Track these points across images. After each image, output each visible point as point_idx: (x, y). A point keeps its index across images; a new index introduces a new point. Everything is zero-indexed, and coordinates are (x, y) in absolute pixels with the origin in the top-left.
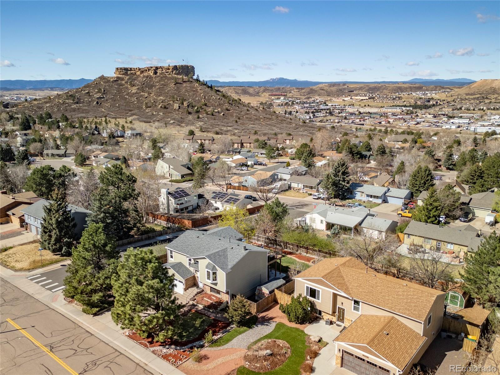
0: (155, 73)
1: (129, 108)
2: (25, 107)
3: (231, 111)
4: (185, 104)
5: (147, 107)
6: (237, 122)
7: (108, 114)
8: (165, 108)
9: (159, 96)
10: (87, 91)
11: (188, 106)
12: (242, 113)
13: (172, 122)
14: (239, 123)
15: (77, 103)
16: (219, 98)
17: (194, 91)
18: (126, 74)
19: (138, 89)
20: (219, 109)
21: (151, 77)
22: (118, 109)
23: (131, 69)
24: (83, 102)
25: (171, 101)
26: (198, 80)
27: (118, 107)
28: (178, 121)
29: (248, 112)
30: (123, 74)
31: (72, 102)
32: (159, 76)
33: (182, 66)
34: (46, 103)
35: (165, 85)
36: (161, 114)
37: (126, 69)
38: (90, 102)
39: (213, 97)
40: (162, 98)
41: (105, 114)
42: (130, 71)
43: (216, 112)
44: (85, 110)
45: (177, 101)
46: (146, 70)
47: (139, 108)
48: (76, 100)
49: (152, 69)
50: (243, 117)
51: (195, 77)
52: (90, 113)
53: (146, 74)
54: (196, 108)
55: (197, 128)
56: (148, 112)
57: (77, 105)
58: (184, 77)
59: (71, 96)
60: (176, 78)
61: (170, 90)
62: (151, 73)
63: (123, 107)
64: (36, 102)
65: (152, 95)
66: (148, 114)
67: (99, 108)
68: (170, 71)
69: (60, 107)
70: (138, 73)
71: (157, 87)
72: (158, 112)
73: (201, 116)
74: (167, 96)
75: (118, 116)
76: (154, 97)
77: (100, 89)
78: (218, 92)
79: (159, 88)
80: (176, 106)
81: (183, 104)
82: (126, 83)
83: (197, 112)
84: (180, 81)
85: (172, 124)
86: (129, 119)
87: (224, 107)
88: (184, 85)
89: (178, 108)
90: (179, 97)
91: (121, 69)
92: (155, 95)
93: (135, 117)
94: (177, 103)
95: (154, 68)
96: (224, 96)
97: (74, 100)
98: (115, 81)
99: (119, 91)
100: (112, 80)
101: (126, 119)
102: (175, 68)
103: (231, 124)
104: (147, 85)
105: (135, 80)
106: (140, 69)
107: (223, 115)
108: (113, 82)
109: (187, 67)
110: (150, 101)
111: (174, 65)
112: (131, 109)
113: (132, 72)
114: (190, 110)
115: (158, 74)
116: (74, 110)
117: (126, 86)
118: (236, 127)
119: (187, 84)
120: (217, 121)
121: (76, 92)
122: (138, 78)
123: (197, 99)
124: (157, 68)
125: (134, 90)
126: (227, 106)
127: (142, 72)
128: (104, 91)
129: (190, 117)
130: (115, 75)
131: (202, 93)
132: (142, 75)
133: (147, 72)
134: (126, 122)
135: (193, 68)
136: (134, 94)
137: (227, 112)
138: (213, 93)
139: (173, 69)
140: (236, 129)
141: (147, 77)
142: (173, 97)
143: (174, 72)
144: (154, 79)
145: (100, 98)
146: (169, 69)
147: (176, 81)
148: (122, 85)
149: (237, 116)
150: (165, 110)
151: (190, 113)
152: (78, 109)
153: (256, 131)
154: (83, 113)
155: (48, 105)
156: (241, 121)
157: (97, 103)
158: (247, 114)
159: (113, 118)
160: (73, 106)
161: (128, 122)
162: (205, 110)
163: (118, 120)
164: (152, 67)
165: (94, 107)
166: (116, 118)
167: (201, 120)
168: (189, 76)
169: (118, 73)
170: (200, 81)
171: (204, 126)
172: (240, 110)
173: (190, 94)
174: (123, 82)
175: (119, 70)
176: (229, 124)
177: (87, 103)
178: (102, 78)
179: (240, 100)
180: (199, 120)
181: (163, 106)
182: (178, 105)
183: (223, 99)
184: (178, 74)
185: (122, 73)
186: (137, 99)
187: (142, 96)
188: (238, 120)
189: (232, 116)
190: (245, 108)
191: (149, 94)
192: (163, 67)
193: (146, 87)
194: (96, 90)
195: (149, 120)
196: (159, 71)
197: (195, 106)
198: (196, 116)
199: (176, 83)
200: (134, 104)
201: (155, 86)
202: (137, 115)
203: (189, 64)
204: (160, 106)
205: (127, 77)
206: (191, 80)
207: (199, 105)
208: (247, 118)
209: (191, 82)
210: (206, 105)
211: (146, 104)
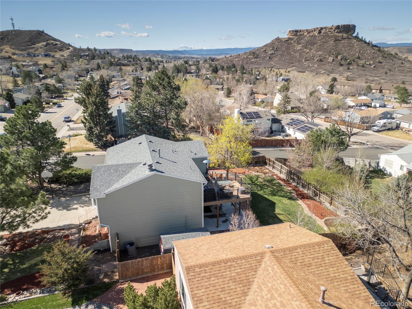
0: (320, 32)
1: (292, 62)
2: (223, 61)
3: (383, 64)
4: (339, 57)
5: (306, 60)
6: (386, 73)
7: (275, 66)
8: (321, 61)
9: (319, 51)
10: (264, 49)
11: (341, 59)
12: (395, 66)
13: (323, 72)
14: (389, 74)
15: (256, 58)
16: (373, 52)
17: (351, 46)
18: (296, 35)
19: (302, 46)
20: (371, 62)
21: (315, 36)
22: (283, 62)
23: (300, 30)
24: (260, 57)
25: (327, 55)
26: (357, 37)
27: (284, 61)
28: (329, 72)
29: (402, 65)
30: (293, 36)
31: (252, 57)
32: (322, 35)
33: (344, 25)
34: (236, 58)
35: (325, 42)
36: (316, 66)
37: (297, 31)
38: (265, 57)
39: (368, 51)
40: (320, 53)
41: (272, 66)
42: (299, 32)
43: (368, 64)
44: (260, 63)
45: (333, 55)
46: (313, 31)
47: (300, 61)
48: (256, 56)
49: (318, 30)
50: (395, 69)
51: (354, 35)
52: (262, 65)
53: (311, 34)
54: (348, 61)
55: (343, 77)
56: (305, 65)
57: (256, 59)
58: (344, 35)
59: (253, 53)
60: (336, 36)
61: (329, 46)
62: (316, 33)
63: (287, 61)
64: (230, 58)
65: (312, 51)
66: (305, 66)
67: (270, 61)
68: (332, 30)
69: (244, 61)
70: (306, 34)
71: (318, 44)
72: (314, 65)
73: (351, 67)
74: (325, 51)
75: (281, 67)
76: (314, 52)
77: (274, 48)
78: (374, 48)
79: (320, 45)
80: (331, 59)
81: (337, 57)
82: (294, 42)
83: (349, 64)
84: (340, 38)
85: (322, 74)
86: (289, 69)
87: (377, 60)
88: (343, 42)
89: (332, 60)
90: (335, 51)
91: (293, 31)
92: (315, 51)
93: (294, 68)
94: (332, 57)
95: (320, 29)
96: (379, 50)
97: (254, 56)
98: (286, 41)
99: (288, 48)
100: (284, 40)
101: (286, 69)
102: (338, 27)
103: (380, 75)
104: (311, 43)
105: (302, 39)
106: (307, 30)
107: (374, 67)
108: (284, 42)
109: (349, 25)
110: (310, 55)
111: (337, 25)
112: (293, 62)
113: (301, 33)
114: (343, 62)
115: (322, 34)
116: (252, 63)
117: (294, 44)
118: (383, 77)
119: (346, 41)
120: (366, 72)
121: (257, 50)
122: (304, 37)
123: (352, 53)
124: (322, 29)
125: (299, 47)
126: (380, 59)
127: (309, 33)
128: (277, 49)
129: (341, 68)
130: (287, 37)
131: (357, 48)
132: (308, 35)
133: (313, 32)
134: (286, 72)
135: (354, 27)
136: (298, 50)
137: (379, 64)
138: (369, 48)
139: (335, 28)
140: (383, 79)
141: (312, 36)
142: (330, 52)
143: (336, 31)
144: (317, 38)
145: (273, 54)
146: (332, 29)
147: (336, 38)
148: (291, 44)
149: (388, 68)
150: (321, 63)
151: (341, 65)
152: (255, 62)
153: (403, 82)
154: (258, 65)
155: (236, 60)
156: (392, 73)
157: (270, 58)
158: (400, 67)
159: (277, 69)
160: (252, 60)
161: (287, 72)
162: (357, 62)
163: (280, 70)
164: (317, 28)
165: (267, 60)
166: (279, 69)
167: (351, 71)
168: (349, 34)
169: (290, 34)
170: (358, 38)
171: (351, 76)
172: (393, 63)
173: (347, 49)
174: (292, 42)
175: (291, 32)
176: (377, 75)
177: (262, 58)
178: (278, 39)
179: (397, 54)
180: (349, 70)
181: (319, 59)
182: (332, 58)
183: (378, 53)
184: (339, 33)
185: (293, 34)
186: (299, 54)
187: (304, 52)
188: (388, 72)
189: (383, 68)
190: (400, 61)
191: (311, 49)
192: (328, 27)
193: (309, 44)
194: (271, 49)
195: (304, 70)
196: (323, 31)
197: (348, 59)
198: (346, 68)
199: (336, 40)
200: (296, 59)
201: (317, 43)
202: (296, 67)
203: (351, 24)
204: (317, 59)
205: (296, 37)
206: (350, 37)
207: (352, 59)
208: (399, 70)
209: (350, 38)
210: (359, 58)
211: (306, 58)
